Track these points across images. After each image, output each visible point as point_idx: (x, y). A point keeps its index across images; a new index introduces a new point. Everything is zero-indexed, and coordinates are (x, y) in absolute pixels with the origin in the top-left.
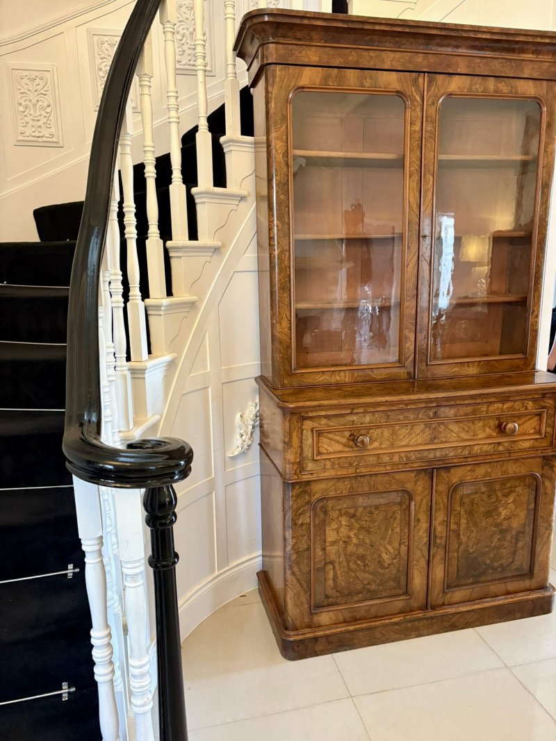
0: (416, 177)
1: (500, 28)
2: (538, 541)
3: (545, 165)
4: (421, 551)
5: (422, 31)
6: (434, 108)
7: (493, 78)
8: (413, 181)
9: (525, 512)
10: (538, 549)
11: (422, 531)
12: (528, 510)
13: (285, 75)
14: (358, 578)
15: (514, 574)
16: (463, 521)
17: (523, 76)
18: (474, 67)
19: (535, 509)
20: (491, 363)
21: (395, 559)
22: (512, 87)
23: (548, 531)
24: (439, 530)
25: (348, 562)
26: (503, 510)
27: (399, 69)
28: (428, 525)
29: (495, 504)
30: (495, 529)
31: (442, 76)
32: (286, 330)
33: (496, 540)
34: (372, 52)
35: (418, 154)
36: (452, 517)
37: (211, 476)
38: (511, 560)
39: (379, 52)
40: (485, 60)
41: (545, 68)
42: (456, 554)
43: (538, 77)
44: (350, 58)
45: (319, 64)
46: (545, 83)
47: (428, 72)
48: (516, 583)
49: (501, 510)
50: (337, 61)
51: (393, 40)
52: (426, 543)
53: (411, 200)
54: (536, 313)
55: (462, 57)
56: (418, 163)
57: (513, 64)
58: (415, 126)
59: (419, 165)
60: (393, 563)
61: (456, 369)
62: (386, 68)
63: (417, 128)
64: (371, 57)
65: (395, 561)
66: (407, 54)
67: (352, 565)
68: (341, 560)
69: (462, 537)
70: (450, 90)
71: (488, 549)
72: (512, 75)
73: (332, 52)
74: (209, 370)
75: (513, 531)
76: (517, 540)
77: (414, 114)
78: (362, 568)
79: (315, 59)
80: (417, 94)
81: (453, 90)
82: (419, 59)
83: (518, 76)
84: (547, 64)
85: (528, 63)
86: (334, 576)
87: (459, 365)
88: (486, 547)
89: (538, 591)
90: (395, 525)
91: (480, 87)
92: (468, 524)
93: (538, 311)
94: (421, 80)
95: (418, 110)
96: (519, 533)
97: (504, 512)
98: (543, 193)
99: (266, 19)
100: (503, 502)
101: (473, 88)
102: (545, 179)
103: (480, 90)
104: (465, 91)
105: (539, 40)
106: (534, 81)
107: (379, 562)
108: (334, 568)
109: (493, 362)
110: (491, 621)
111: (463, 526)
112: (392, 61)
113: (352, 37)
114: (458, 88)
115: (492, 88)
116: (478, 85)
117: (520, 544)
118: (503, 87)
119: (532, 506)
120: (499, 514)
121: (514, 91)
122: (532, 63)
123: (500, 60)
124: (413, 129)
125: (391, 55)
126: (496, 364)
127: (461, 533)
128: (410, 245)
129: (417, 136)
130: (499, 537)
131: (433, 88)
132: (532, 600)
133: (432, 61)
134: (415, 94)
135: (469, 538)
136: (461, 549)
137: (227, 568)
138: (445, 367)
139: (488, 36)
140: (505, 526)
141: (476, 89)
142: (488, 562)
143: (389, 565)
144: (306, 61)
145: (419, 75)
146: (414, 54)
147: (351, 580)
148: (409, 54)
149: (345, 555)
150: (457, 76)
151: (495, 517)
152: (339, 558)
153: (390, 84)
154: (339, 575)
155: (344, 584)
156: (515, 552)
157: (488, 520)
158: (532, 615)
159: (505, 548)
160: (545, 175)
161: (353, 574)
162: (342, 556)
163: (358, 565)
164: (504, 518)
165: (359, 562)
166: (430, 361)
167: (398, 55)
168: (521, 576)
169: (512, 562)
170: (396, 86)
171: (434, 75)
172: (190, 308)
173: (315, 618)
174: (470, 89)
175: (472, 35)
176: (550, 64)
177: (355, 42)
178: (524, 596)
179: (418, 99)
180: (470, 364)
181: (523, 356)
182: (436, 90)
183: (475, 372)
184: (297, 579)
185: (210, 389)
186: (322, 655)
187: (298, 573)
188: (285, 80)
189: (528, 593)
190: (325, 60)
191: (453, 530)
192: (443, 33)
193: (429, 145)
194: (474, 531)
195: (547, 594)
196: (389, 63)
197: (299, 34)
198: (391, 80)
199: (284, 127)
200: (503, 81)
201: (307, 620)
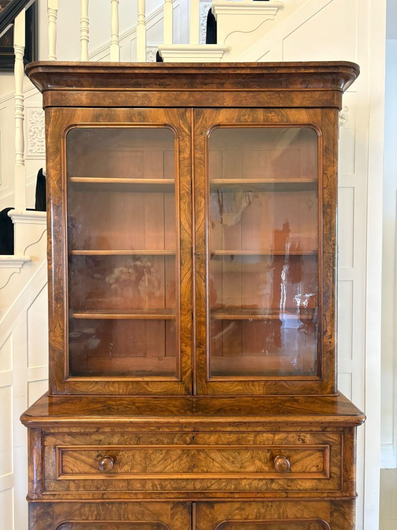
0: (187, 199)
3: (325, 186)
6: (202, 137)
7: (262, 109)
8: (184, 203)
13: (59, 116)
18: (241, 101)
20: (280, 384)
22: (283, 116)
27: (166, 105)
31: (208, 109)
32: (60, 339)
34: (139, 92)
35: (189, 178)
37: (10, 472)
39: (146, 92)
40: (251, 94)
41: (317, 97)
43: (310, 106)
44: (119, 99)
45: (90, 105)
46: (319, 111)
47: (194, 107)
50: (108, 102)
53: (183, 220)
54: (329, 333)
55: (228, 93)
56: (189, 186)
57: (281, 95)
58: (185, 154)
59: (190, 189)
61: (240, 387)
62: (153, 105)
63: (186, 155)
64: (140, 97)
66: (173, 93)
72: (281, 106)
73: (102, 94)
74: (12, 370)
77: (182, 144)
79: (86, 102)
80: (185, 127)
81: (222, 121)
82: (185, 96)
83: (287, 106)
84: (318, 93)
85: (298, 93)
87: (243, 383)
91: (249, 118)
93: (333, 331)
94: (188, 114)
95: (187, 139)
98: (325, 213)
99: (40, 70)
101: (242, 119)
102: (326, 200)
103: (249, 120)
104: (234, 121)
105: (303, 71)
106: (307, 110)
109: (283, 383)
112: (159, 99)
113: (119, 81)
114: (226, 119)
115: (262, 117)
116: (247, 116)
118: (274, 116)
121: (285, 120)
122: (302, 93)
123: (267, 93)
124: (181, 156)
125: (158, 94)
128: (183, 262)
129: (186, 162)
131: (200, 121)
133: (198, 97)
134: (182, 126)
138: (226, 385)
141: (245, 119)
144: (78, 103)
145: (186, 111)
146: (180, 93)
148: (175, 93)
150: (224, 109)
153: (158, 119)
160: (326, 195)
166: (210, 377)
167: (164, 94)
170: (164, 120)
171: (201, 109)
174: (239, 119)
176: (321, 92)
177: (122, 85)
179: (186, 130)
180: (255, 383)
181: (317, 378)
182: (204, 122)
183: (261, 392)
185: (12, 387)
188: (60, 119)
190: (96, 102)
192: (203, 72)
193: (199, 170)
196: (155, 101)
198: (160, 116)
199: (58, 158)
200: (273, 111)
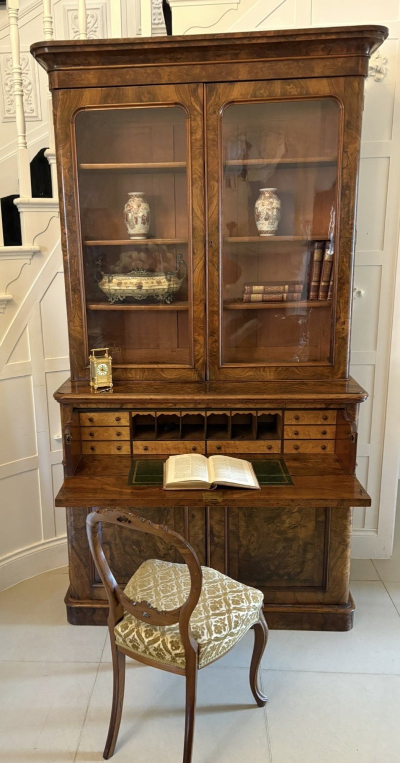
0: (199, 183)
1: (275, 31)
2: (330, 555)
3: (345, 166)
4: (198, 546)
5: (192, 44)
6: (215, 116)
7: (279, 81)
8: (196, 188)
9: (313, 523)
10: (331, 563)
11: (197, 528)
12: (317, 522)
13: (67, 99)
14: (134, 561)
15: (303, 584)
16: (242, 523)
17: (313, 76)
18: (257, 73)
19: (326, 522)
20: (291, 369)
21: (171, 549)
22: (302, 87)
23: (342, 547)
24: (217, 529)
25: (124, 545)
26: (287, 518)
27: (177, 82)
28: (203, 522)
29: (277, 512)
30: (278, 536)
31: (222, 84)
32: (78, 328)
33: (280, 548)
34: (148, 69)
35: (201, 161)
36: (230, 519)
37: (35, 453)
38: (299, 570)
39: (155, 68)
40: (268, 64)
41: (340, 64)
42: (236, 556)
43: (332, 74)
44: (128, 77)
45: (99, 85)
46: (342, 80)
47: (206, 83)
48: (306, 594)
49: (284, 517)
50: (116, 81)
51: (168, 56)
52: (202, 540)
53: (195, 206)
54: (342, 320)
55: (243, 64)
56: (201, 170)
57: (300, 64)
58: (197, 135)
59: (203, 174)
60: (168, 553)
61: (251, 373)
62: (163, 82)
63: (199, 135)
64: (149, 74)
65: (171, 552)
66: (184, 67)
67: (128, 549)
68: (117, 542)
69: (241, 539)
70: (232, 98)
71: (271, 555)
72: (300, 76)
73: (110, 73)
74: (30, 360)
75: (301, 542)
76: (305, 551)
77: (194, 124)
78: (138, 553)
79: (94, 82)
80: (197, 104)
81: (235, 97)
82: (197, 70)
83: (307, 76)
84: (342, 59)
85: (319, 61)
86: (110, 556)
87: (254, 369)
88: (270, 553)
89: (333, 606)
90: (169, 517)
91: (265, 92)
92: (247, 527)
93: (347, 318)
94: (200, 90)
95: (199, 119)
96: (306, 544)
97: (288, 521)
98: (343, 195)
99: (47, 50)
100: (286, 510)
101: (258, 93)
102: (345, 181)
103: (265, 95)
104: (249, 96)
105: (323, 37)
106: (329, 79)
107: (155, 550)
108: (110, 548)
109: (294, 368)
110: (275, 626)
111: (242, 530)
112: (169, 75)
113: (127, 58)
114: (241, 95)
115: (279, 91)
116: (263, 91)
117: (309, 556)
118: (292, 89)
119: (322, 518)
120: (283, 522)
121: (304, 92)
122: (324, 60)
123: (285, 62)
124: (193, 138)
125: (168, 69)
126: (296, 370)
127: (241, 535)
128: (195, 251)
129: (199, 144)
130: (283, 545)
131: (213, 98)
132: (322, 614)
133: (210, 71)
134: (194, 104)
135: (249, 541)
136: (243, 550)
137: (55, 538)
138: (238, 371)
139: (264, 41)
140: (290, 534)
141: (261, 94)
142: (272, 568)
143: (164, 554)
144: (85, 83)
145: (198, 86)
146: (190, 67)
147: (128, 562)
148: (186, 67)
149: (120, 538)
150: (238, 83)
151: (278, 524)
152: (115, 540)
153: (168, 97)
154: (116, 556)
155: (120, 565)
156: (303, 563)
157: (270, 526)
158: (323, 628)
159: (292, 557)
160: (345, 176)
161: (129, 558)
162: (118, 539)
163: (134, 550)
164: (289, 527)
165: (135, 547)
166: (222, 364)
167: (175, 69)
168: (312, 588)
169: (301, 572)
170: (175, 98)
171: (213, 84)
172: (6, 305)
173: (96, 592)
174: (254, 94)
175: (246, 42)
176: (345, 59)
177: (130, 62)
178: (314, 608)
179: (198, 108)
180: (266, 369)
181: (328, 364)
182: (217, 99)
183: (272, 377)
184: (76, 553)
185: (32, 377)
186: (100, 625)
187: (77, 548)
188: (67, 103)
189: (320, 606)
190: (104, 81)
191: (231, 531)
192: (215, 43)
193: (212, 153)
194: (255, 535)
195: (342, 610)
196: (166, 77)
197: (77, 61)
198: (170, 94)
199: (68, 145)
200: (292, 82)
201: (88, 592)
